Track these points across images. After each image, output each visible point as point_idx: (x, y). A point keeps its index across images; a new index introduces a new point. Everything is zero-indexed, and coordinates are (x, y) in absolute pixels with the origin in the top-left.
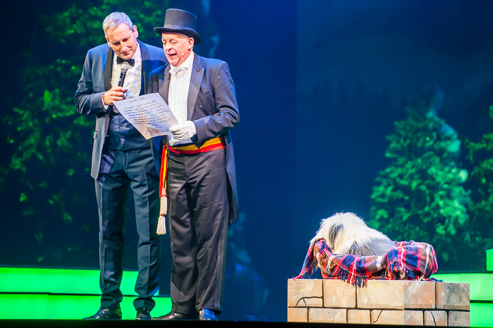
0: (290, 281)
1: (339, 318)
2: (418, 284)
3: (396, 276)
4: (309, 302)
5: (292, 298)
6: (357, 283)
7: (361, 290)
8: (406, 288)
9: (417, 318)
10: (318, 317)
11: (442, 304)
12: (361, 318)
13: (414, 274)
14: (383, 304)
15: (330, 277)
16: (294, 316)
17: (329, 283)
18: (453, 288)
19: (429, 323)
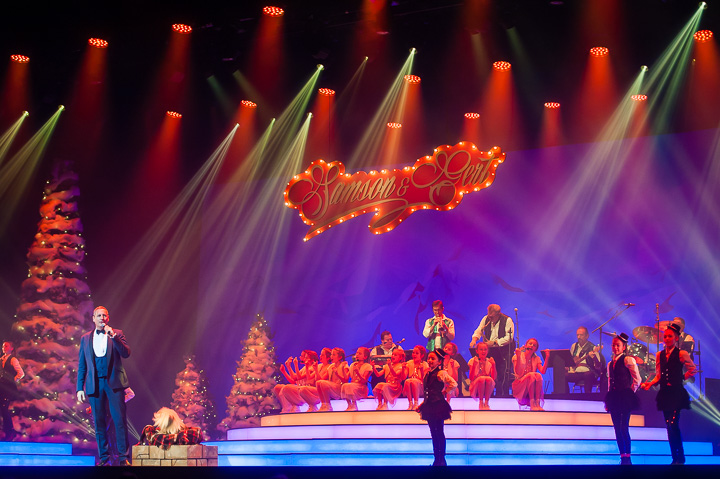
0: (134, 447)
1: (156, 464)
2: (194, 446)
3: (184, 444)
4: (142, 457)
5: (134, 455)
6: (165, 448)
7: (167, 452)
8: (188, 449)
9: (193, 463)
10: (147, 463)
11: (205, 456)
12: (167, 463)
13: (191, 443)
14: (177, 457)
15: (152, 444)
16: (136, 463)
17: (152, 447)
18: (210, 448)
19: (199, 465)
